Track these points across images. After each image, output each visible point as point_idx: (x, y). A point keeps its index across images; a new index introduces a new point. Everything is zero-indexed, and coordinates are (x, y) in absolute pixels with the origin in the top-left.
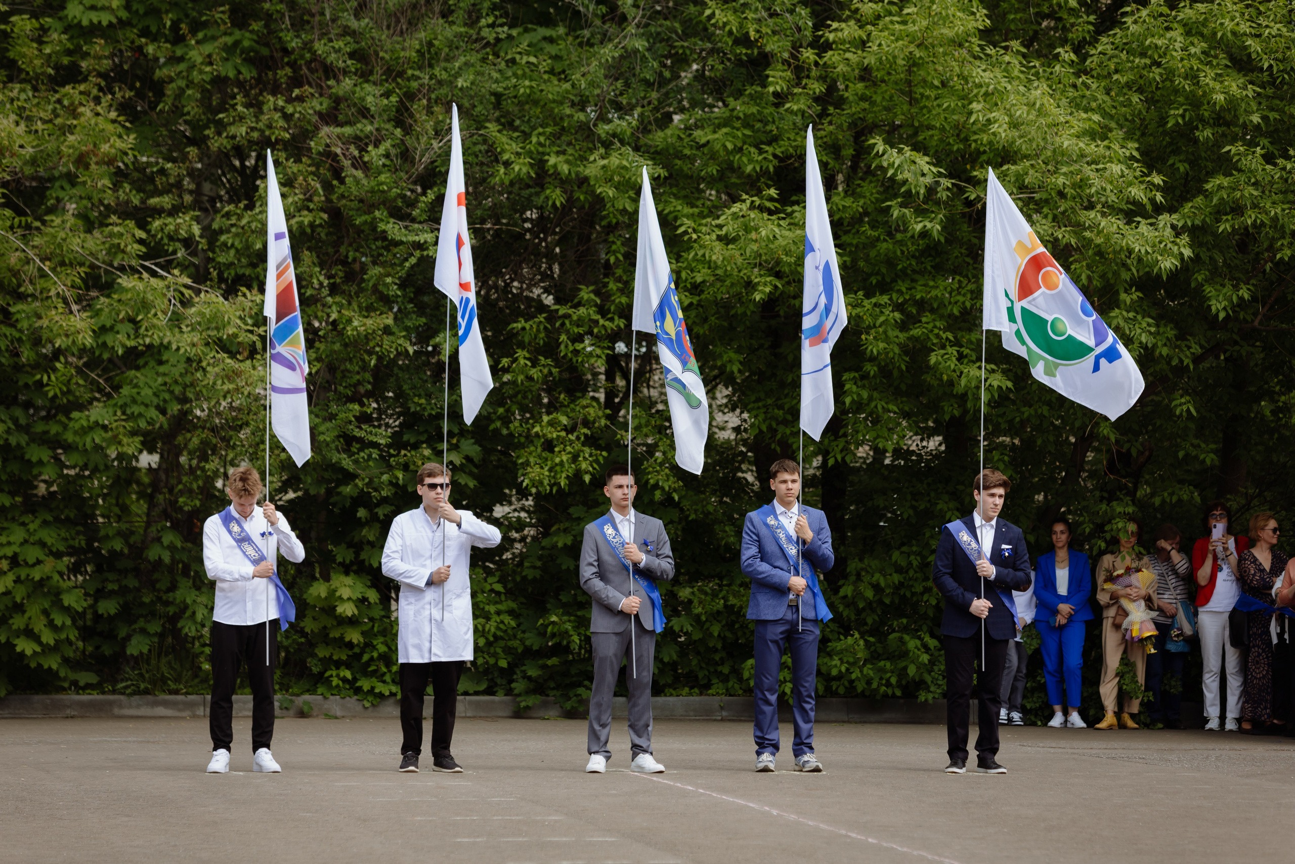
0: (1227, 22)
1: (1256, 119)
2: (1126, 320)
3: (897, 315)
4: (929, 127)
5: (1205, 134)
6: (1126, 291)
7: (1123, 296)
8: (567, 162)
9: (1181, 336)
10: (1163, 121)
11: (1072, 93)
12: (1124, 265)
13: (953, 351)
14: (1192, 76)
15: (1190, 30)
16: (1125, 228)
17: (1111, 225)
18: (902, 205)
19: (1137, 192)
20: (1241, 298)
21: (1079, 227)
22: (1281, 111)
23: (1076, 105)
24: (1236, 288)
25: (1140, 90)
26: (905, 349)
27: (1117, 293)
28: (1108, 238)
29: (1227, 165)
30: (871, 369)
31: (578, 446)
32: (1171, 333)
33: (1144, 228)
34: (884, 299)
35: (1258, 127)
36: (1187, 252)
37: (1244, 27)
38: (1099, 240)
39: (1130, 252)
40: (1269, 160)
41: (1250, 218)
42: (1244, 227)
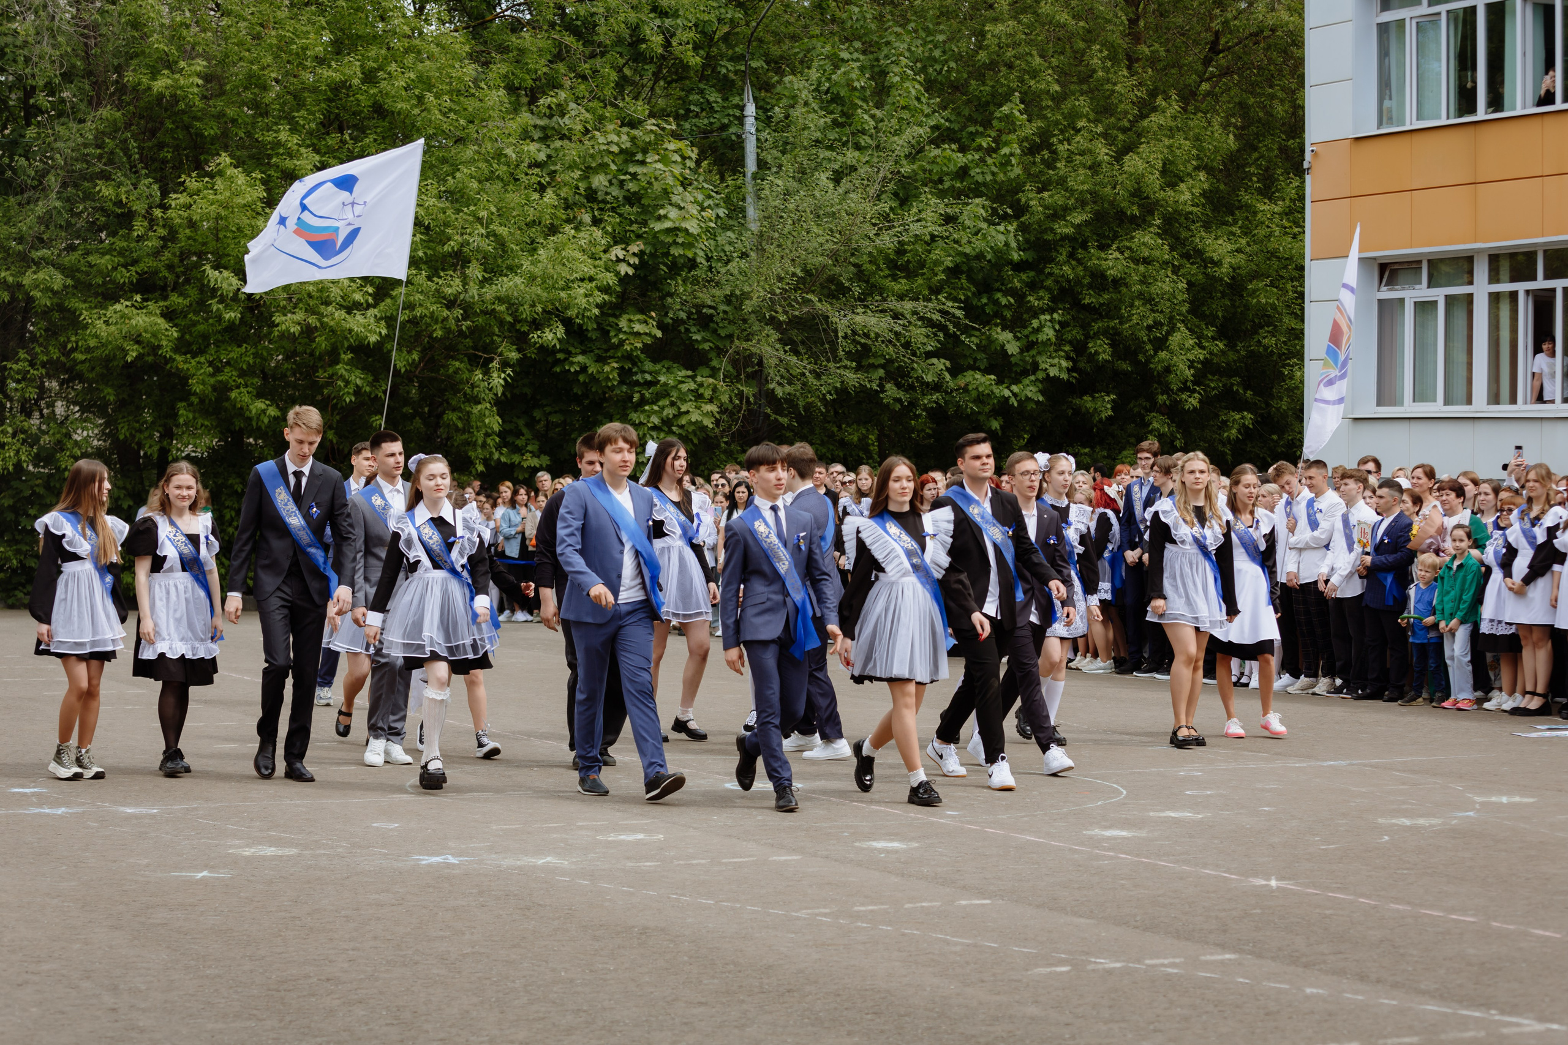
2: (346, 370)
3: (211, 369)
4: (229, 255)
6: (346, 353)
7: (343, 356)
8: (11, 275)
9: (376, 380)
12: (346, 338)
13: (244, 391)
16: (348, 317)
17: (340, 314)
18: (220, 302)
19: (358, 297)
20: (414, 360)
21: (322, 315)
22: (434, 250)
24: (409, 352)
26: (214, 388)
27: (339, 354)
28: (338, 324)
30: (195, 400)
31: (18, 445)
32: (370, 378)
33: (359, 317)
34: (202, 360)
35: (421, 258)
36: (384, 332)
38: (332, 323)
39: (350, 330)
40: (429, 278)
41: (418, 312)
42: (415, 318)
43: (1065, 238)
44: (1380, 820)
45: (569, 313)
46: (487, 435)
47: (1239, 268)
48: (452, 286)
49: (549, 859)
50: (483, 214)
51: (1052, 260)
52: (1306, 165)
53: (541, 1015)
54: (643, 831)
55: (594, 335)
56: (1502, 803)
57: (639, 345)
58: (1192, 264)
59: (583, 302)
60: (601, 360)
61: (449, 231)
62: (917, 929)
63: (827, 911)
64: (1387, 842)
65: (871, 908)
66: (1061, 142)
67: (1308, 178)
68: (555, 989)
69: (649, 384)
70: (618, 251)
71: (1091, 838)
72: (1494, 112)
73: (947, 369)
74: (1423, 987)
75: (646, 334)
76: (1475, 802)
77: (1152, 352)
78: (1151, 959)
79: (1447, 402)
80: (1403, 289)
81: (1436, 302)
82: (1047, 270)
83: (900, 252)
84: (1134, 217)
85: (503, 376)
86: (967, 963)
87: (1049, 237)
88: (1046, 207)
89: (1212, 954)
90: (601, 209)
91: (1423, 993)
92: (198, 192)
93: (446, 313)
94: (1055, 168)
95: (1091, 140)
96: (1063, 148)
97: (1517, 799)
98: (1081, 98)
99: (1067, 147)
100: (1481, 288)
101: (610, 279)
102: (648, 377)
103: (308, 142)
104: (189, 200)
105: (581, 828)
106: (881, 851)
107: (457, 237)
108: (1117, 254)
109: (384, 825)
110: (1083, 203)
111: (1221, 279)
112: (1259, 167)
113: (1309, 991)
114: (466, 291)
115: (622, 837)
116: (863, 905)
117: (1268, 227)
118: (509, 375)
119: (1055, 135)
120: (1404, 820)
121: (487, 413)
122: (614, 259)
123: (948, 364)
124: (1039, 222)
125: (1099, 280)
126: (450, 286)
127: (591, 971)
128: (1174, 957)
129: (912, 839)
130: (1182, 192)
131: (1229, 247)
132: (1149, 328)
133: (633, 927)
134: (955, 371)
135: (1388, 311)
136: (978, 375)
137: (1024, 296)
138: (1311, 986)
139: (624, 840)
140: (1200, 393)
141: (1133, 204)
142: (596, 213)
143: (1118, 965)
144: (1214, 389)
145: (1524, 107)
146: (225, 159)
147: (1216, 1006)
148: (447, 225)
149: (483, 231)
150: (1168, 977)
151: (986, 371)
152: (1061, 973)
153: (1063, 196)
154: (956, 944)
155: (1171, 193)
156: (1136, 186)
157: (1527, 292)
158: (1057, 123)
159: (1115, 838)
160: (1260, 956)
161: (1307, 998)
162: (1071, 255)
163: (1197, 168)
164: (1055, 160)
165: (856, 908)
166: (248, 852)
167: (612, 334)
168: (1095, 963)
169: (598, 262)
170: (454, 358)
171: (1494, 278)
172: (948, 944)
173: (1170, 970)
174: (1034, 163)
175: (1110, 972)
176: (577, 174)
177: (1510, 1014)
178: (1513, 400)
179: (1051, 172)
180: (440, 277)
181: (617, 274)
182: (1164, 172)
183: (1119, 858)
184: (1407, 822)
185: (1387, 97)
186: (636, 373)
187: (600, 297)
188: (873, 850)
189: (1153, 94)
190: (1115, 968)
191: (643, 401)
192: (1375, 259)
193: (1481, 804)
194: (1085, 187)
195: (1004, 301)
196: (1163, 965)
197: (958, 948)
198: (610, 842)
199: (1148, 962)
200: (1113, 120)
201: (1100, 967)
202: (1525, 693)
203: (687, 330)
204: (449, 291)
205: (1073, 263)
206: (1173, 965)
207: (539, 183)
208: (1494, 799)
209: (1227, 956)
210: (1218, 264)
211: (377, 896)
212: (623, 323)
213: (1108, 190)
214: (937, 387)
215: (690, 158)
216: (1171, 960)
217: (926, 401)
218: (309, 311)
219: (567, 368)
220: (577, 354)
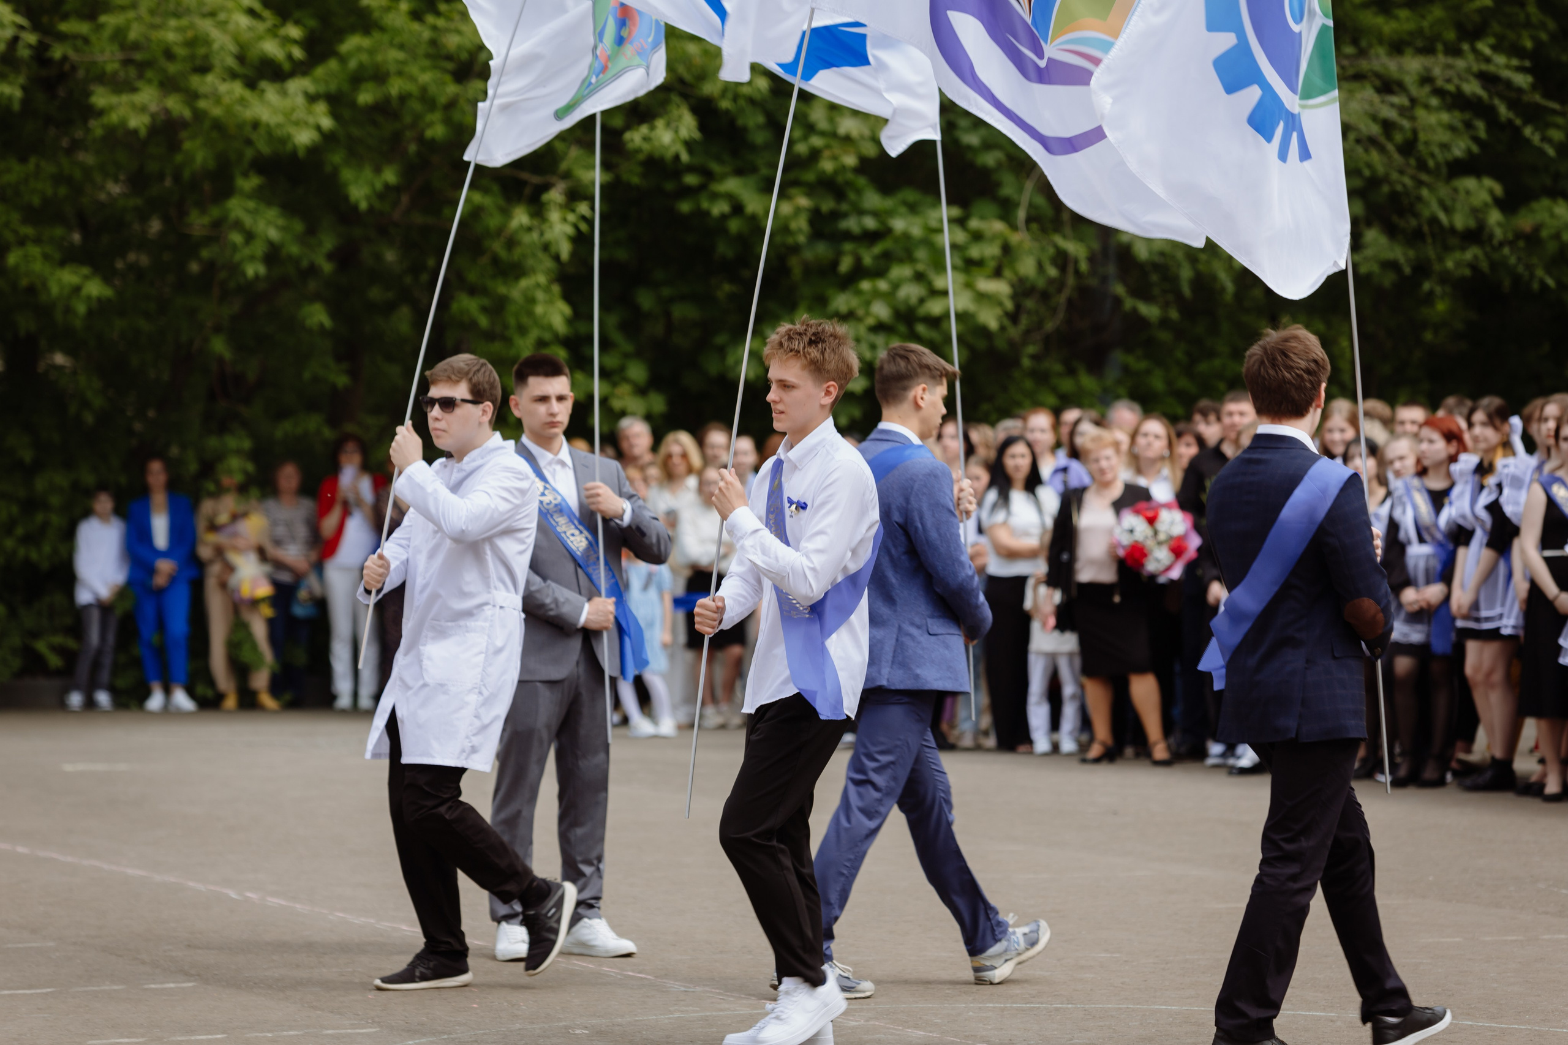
2: (248, 211)
6: (245, 175)
7: (241, 180)
9: (311, 231)
12: (249, 142)
13: (35, 250)
16: (247, 96)
17: (233, 90)
19: (270, 48)
20: (387, 187)
21: (192, 97)
24: (378, 170)
27: (233, 176)
28: (229, 110)
29: (366, 23)
32: (299, 226)
33: (272, 95)
36: (325, 124)
38: (217, 112)
39: (256, 125)
41: (395, 87)
42: (387, 99)
45: (708, 89)
69: (871, 237)
73: (1495, 199)
85: (571, 217)
93: (452, 89)
102: (870, 223)
121: (540, 295)
123: (1498, 189)
134: (1514, 201)
180: (438, 14)
186: (844, 215)
191: (859, 272)
214: (1476, 235)
217: (1450, 264)
218: (169, 85)
219: (705, 205)
220: (723, 177)
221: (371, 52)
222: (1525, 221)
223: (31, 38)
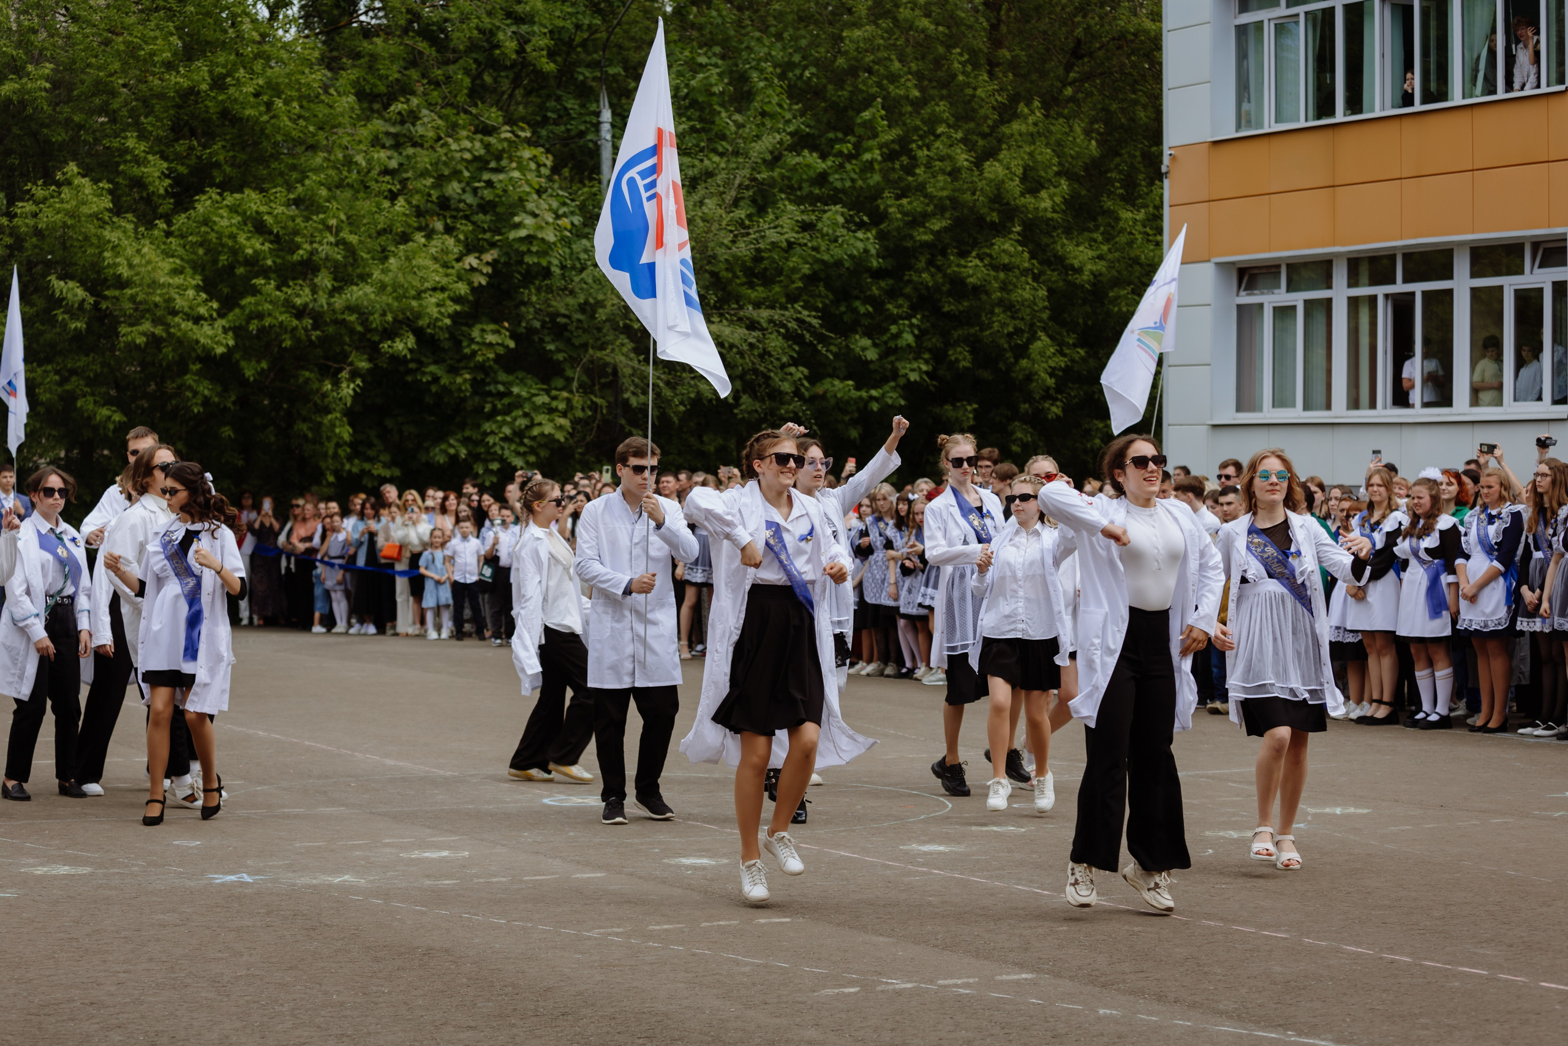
0: (252, 205)
1: (269, 262)
2: (194, 381)
3: (57, 378)
4: (76, 264)
5: (240, 270)
6: (194, 363)
7: (191, 367)
9: (225, 391)
10: (215, 261)
11: (163, 247)
12: (195, 350)
13: (90, 399)
14: (233, 237)
15: (233, 209)
16: (195, 327)
17: (187, 325)
18: (64, 313)
20: (263, 369)
21: (167, 326)
22: (283, 258)
23: (168, 254)
24: (259, 362)
25: (201, 245)
26: (61, 398)
27: (187, 365)
28: (185, 333)
29: (255, 291)
32: (219, 389)
33: (206, 329)
34: (49, 367)
35: (270, 267)
36: (231, 343)
37: (264, 209)
38: (179, 334)
39: (197, 342)
40: (278, 288)
41: (267, 322)
42: (264, 327)
43: (925, 245)
44: (1207, 833)
45: (421, 323)
46: (338, 445)
47: (1101, 275)
48: (302, 296)
49: (346, 877)
50: (333, 222)
51: (910, 268)
52: (1164, 169)
53: (302, 1040)
54: (449, 847)
55: (447, 345)
56: (1335, 815)
57: (491, 356)
58: (1053, 270)
59: (434, 311)
60: (453, 371)
61: (298, 239)
62: (709, 949)
63: (621, 930)
64: (1210, 856)
65: (666, 927)
66: (920, 148)
67: (1166, 182)
68: (323, 1013)
69: (501, 395)
70: (471, 260)
71: (907, 853)
72: (1354, 113)
73: (806, 378)
74: (1221, 1006)
75: (498, 344)
76: (1308, 814)
77: (1012, 360)
78: (945, 979)
79: (1307, 407)
80: (1262, 294)
81: (1293, 308)
82: (906, 278)
83: (757, 258)
84: (993, 223)
85: (352, 386)
86: (754, 984)
87: (909, 244)
88: (905, 214)
89: (1008, 974)
90: (453, 217)
91: (1221, 1013)
92: (44, 200)
93: (295, 322)
94: (914, 175)
95: (951, 146)
96: (922, 154)
97: (1352, 810)
98: (941, 103)
99: (926, 152)
100: (1340, 293)
101: (462, 288)
102: (501, 388)
103: (156, 149)
104: (34, 208)
105: (386, 845)
106: (688, 867)
107: (307, 246)
108: (977, 262)
109: (185, 843)
110: (941, 209)
111: (1083, 286)
112: (1120, 172)
113: (1101, 1012)
114: (315, 300)
115: (426, 855)
116: (658, 924)
117: (1131, 233)
118: (358, 386)
119: (914, 141)
120: (1231, 832)
121: (337, 423)
122: (468, 267)
123: (806, 371)
124: (898, 229)
125: (959, 287)
126: (298, 296)
127: (365, 994)
128: (968, 977)
129: (724, 855)
130: (1043, 199)
131: (1091, 253)
132: (1010, 335)
133: (418, 947)
134: (814, 378)
135: (1247, 316)
136: (837, 382)
137: (883, 303)
138: (1106, 1007)
139: (427, 858)
140: (1062, 401)
141: (993, 210)
142: (449, 221)
143: (909, 985)
144: (1075, 397)
145: (1383, 109)
146: (72, 168)
147: (1003, 1028)
148: (296, 233)
149: (332, 239)
150: (959, 998)
151: (843, 379)
152: (849, 994)
153: (922, 202)
154: (746, 964)
155: (1029, 199)
156: (996, 192)
157: (1387, 296)
158: (916, 129)
159: (931, 853)
160: (1058, 975)
161: (1100, 1019)
162: (931, 263)
163: (1058, 174)
164: (916, 166)
165: (651, 927)
166: (40, 871)
167: (465, 344)
168: (887, 983)
169: (450, 271)
170: (304, 368)
171: (1353, 282)
172: (738, 964)
173: (962, 991)
174: (894, 169)
175: (899, 993)
176: (429, 181)
177: (1307, 1035)
178: (1373, 405)
179: (910, 179)
180: (289, 287)
181: (470, 283)
182: (1024, 179)
183: (932, 874)
184: (1235, 835)
185: (1246, 100)
186: (489, 384)
187: (452, 308)
188: (679, 867)
189: (1015, 99)
190: (905, 989)
191: (494, 412)
192: (1233, 263)
193: (1315, 815)
194: (945, 193)
195: (862, 310)
196: (956, 986)
197: (748, 969)
198: (412, 860)
199: (940, 982)
200: (972, 125)
201: (891, 987)
202: (1372, 701)
203: (541, 340)
204: (298, 301)
205: (933, 270)
206: (966, 986)
207: (390, 191)
208: (1327, 810)
209: (1024, 976)
210: (1079, 271)
211: (162, 916)
212: (476, 333)
213: (967, 196)
215: (545, 165)
216: (965, 980)
217: (783, 411)
218: (156, 321)
219: (419, 377)
220: (428, 364)
221: (257, 304)
222: (820, 389)
223: (91, 300)
